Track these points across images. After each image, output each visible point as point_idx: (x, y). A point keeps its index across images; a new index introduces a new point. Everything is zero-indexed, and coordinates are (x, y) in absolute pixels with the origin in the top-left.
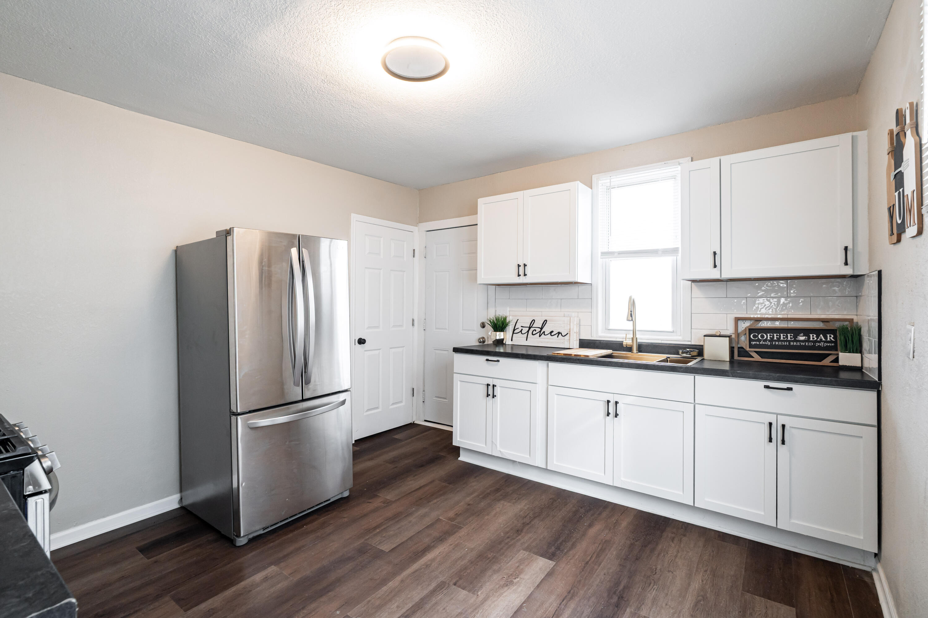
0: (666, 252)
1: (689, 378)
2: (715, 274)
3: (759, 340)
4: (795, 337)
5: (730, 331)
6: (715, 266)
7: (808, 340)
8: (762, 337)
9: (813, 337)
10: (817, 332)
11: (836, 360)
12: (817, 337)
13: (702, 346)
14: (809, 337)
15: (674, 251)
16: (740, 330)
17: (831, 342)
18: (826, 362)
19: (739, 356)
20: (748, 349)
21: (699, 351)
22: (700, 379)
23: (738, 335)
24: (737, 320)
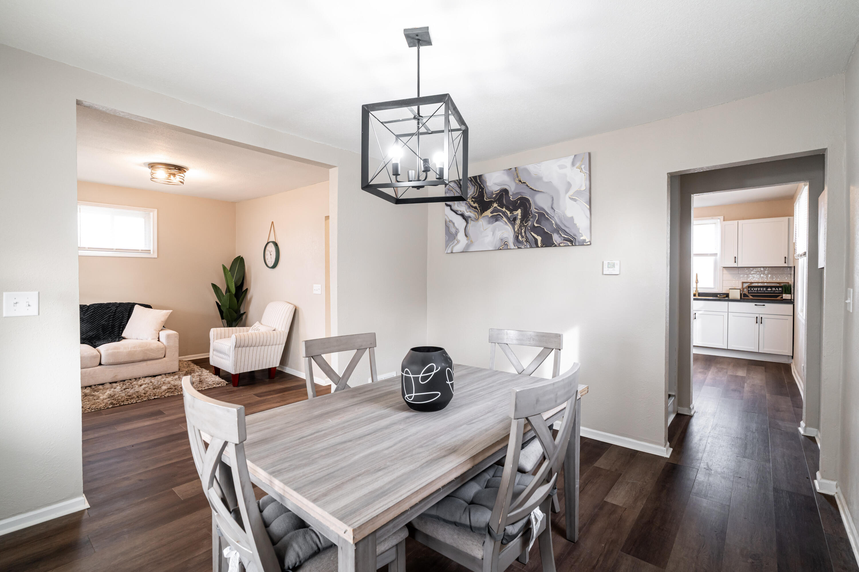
0: (712, 255)
1: (726, 303)
2: (735, 265)
3: (752, 291)
4: (767, 289)
5: (740, 287)
6: (735, 262)
7: (772, 290)
8: (753, 289)
9: (774, 289)
10: (775, 287)
11: (782, 297)
12: (775, 289)
13: (728, 293)
14: (772, 289)
15: (715, 255)
16: (744, 287)
17: (780, 291)
18: (779, 298)
19: (744, 297)
20: (747, 294)
21: (727, 295)
22: (730, 303)
23: (743, 289)
24: (743, 283)
